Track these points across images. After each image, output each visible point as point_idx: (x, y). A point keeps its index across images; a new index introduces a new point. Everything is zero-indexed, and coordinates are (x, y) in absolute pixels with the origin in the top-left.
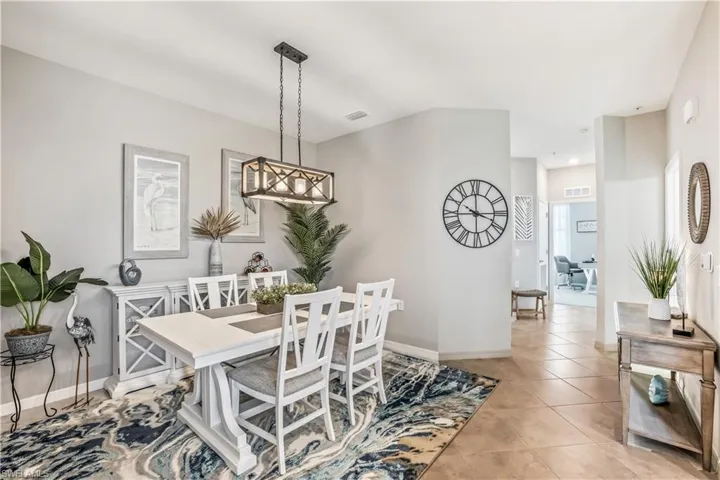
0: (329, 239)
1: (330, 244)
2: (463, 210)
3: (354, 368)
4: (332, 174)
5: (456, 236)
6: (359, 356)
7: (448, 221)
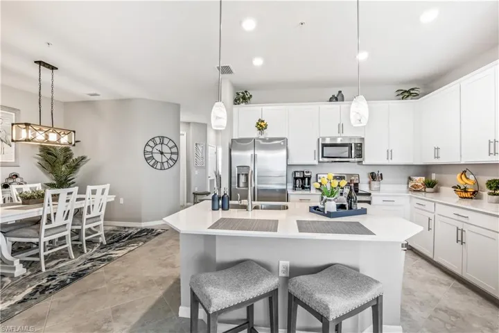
0: (73, 165)
1: (75, 167)
2: (155, 151)
3: (85, 227)
4: (74, 132)
5: (151, 163)
6: (89, 221)
7: (147, 156)
